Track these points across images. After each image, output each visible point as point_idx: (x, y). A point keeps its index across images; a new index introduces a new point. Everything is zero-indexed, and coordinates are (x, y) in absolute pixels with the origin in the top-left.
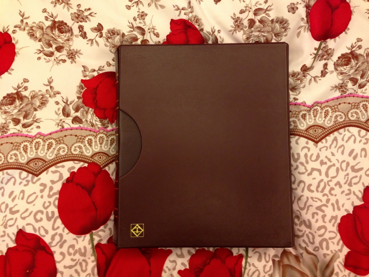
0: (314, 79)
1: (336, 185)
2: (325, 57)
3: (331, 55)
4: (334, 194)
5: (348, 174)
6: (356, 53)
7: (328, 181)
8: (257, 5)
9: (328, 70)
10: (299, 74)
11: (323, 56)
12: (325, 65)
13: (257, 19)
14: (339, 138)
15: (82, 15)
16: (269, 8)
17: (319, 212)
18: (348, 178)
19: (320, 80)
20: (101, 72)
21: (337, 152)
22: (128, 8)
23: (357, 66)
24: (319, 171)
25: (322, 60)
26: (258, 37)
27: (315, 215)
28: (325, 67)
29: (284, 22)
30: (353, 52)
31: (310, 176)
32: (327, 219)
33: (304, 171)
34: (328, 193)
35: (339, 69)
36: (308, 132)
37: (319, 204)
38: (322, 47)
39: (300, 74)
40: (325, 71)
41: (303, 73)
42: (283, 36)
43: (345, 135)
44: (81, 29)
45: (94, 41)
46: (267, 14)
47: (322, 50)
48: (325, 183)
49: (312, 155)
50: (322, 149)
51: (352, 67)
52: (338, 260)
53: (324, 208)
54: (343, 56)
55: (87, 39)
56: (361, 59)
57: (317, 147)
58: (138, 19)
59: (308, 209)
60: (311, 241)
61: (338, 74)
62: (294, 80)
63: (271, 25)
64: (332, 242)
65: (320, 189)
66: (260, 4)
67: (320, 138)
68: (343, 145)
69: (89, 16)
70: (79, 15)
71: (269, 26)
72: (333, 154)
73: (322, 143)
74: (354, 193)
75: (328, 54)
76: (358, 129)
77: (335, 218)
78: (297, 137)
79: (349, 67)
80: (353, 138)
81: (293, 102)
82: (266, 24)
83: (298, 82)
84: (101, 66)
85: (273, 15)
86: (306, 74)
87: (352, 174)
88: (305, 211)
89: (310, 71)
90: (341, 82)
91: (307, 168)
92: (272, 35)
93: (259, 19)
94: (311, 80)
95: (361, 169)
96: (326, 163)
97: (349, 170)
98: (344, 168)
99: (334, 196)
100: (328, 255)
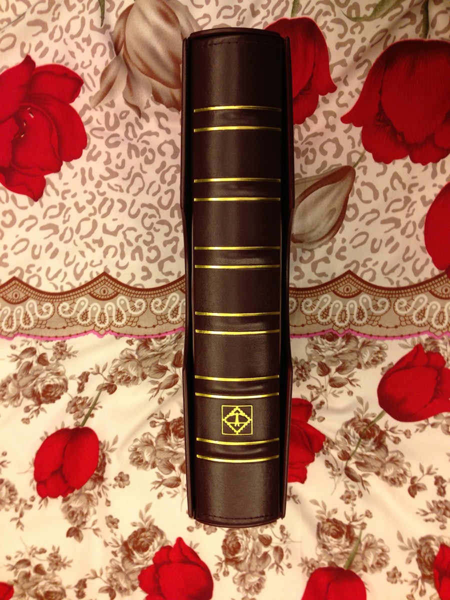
0: (99, 371)
1: (84, 208)
2: (80, 402)
3: (72, 404)
4: (87, 194)
5: (64, 222)
6: (33, 400)
7: (95, 214)
8: (174, 493)
9: (78, 382)
10: (120, 381)
11: (82, 404)
12: (80, 390)
13: (177, 473)
14: (71, 278)
15: (439, 514)
16: (157, 485)
17: (115, 170)
18: (64, 217)
19: (92, 369)
20: (423, 422)
21: (75, 257)
22: (369, 514)
23: (34, 381)
24: (105, 230)
25: (84, 398)
26: (179, 445)
27: (120, 164)
28: (81, 387)
29: (136, 461)
30: (37, 403)
31: (120, 224)
32: (104, 157)
33: (127, 233)
34: (97, 196)
35: (61, 381)
36: (115, 291)
37: (113, 182)
38: (83, 418)
39: (118, 381)
40: (81, 380)
41: (114, 382)
42: (140, 439)
43: (62, 281)
44: (442, 490)
45: (425, 472)
46: (161, 477)
47: (84, 414)
48: (100, 213)
49: (114, 256)
50: (99, 262)
51: (43, 381)
52: (93, 94)
53: (107, 175)
54: (52, 400)
55: (435, 475)
56: (28, 391)
57: (106, 267)
58: (356, 493)
59: (130, 174)
60: (130, 128)
61: (64, 374)
62: (127, 372)
63: (156, 460)
64: (100, 124)
65: (108, 203)
66: (169, 493)
67: (100, 280)
68: (67, 265)
69: (428, 511)
70: (445, 514)
71: (160, 459)
72: (82, 253)
73: (97, 272)
74: (57, 193)
75: (75, 406)
76: (41, 288)
77: (90, 158)
78: (132, 285)
79: (47, 382)
80: (50, 276)
81: (134, 339)
82: (164, 462)
83: (121, 368)
84: (421, 431)
85: (152, 474)
86: (110, 379)
87: (58, 221)
88: (134, 172)
89: (102, 383)
90: (61, 362)
91: (122, 236)
92: (157, 445)
93: (174, 472)
94: (104, 370)
95: (42, 228)
96: (94, 241)
97: (61, 228)
98: (68, 232)
99: (88, 191)
100: (107, 105)
